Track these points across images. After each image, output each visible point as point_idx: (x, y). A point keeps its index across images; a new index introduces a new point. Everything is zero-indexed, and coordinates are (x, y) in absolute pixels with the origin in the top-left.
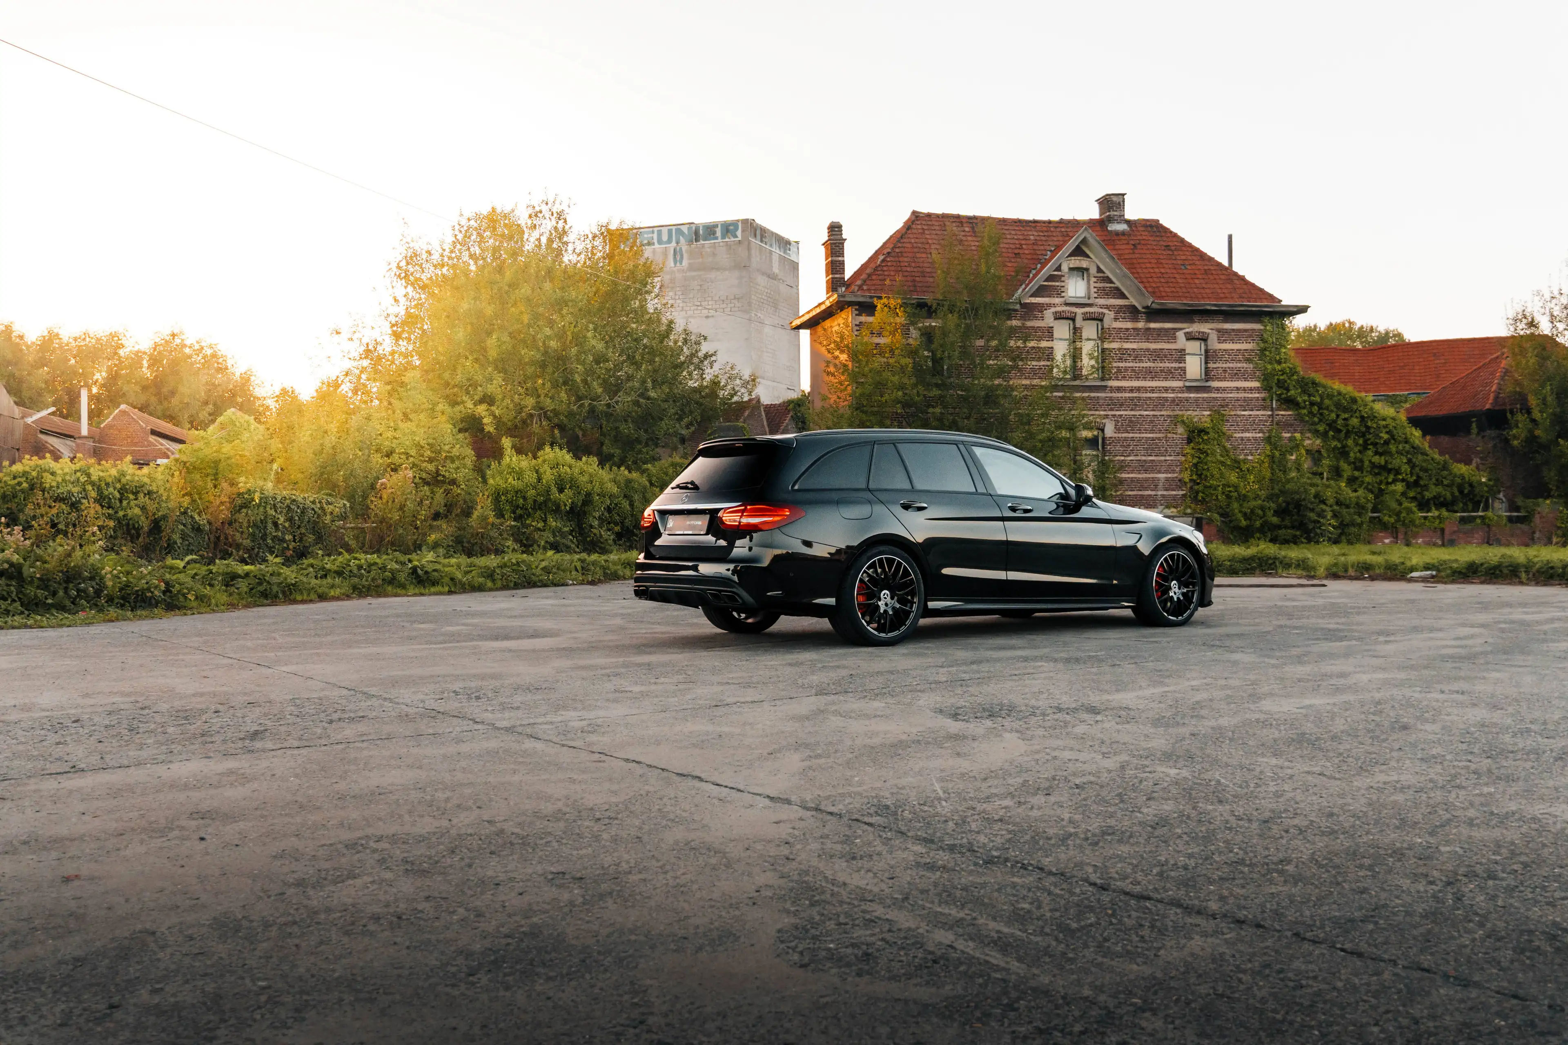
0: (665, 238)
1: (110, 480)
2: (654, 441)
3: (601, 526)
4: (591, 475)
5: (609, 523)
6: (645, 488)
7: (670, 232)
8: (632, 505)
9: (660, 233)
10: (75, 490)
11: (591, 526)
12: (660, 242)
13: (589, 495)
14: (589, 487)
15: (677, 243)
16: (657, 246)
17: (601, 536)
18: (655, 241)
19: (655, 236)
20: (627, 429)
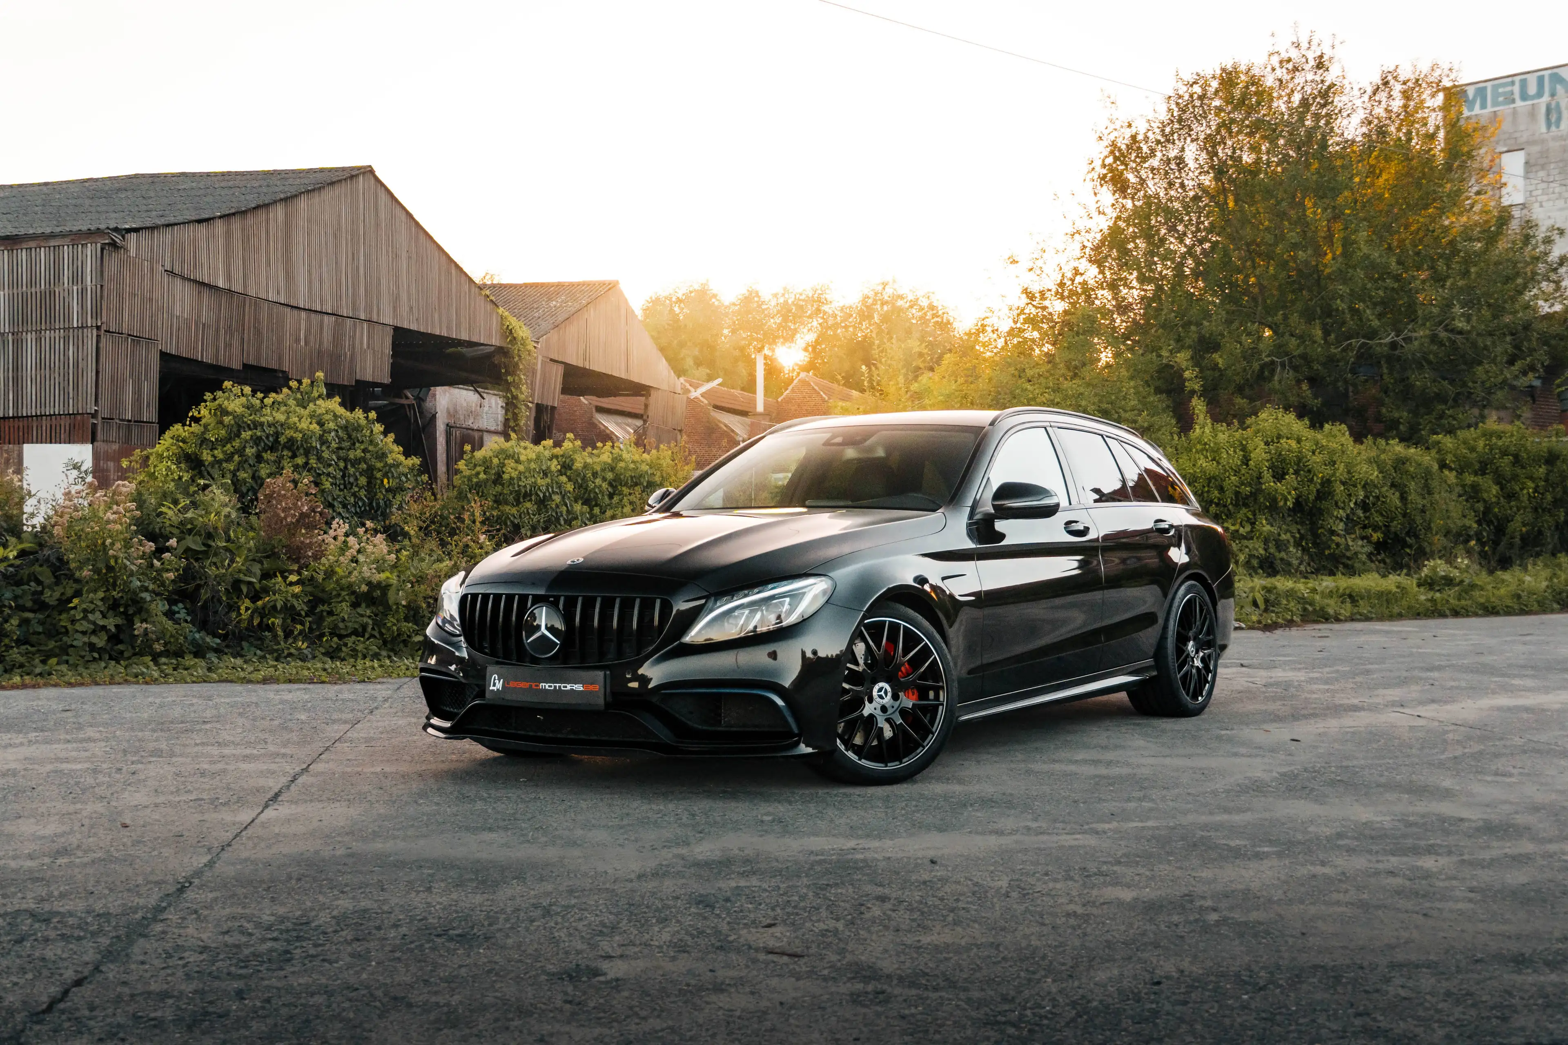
0: (1532, 89)
1: (598, 468)
2: (1463, 398)
3: (1348, 531)
4: (1332, 452)
5: (1365, 527)
6: (1428, 473)
7: (1541, 80)
8: (1403, 498)
9: (1524, 84)
10: (542, 482)
11: (1333, 532)
12: (1524, 97)
13: (1327, 482)
14: (1329, 471)
15: (1553, 95)
16: (1519, 103)
17: (1347, 547)
18: (1517, 96)
19: (1516, 89)
20: (1421, 380)
